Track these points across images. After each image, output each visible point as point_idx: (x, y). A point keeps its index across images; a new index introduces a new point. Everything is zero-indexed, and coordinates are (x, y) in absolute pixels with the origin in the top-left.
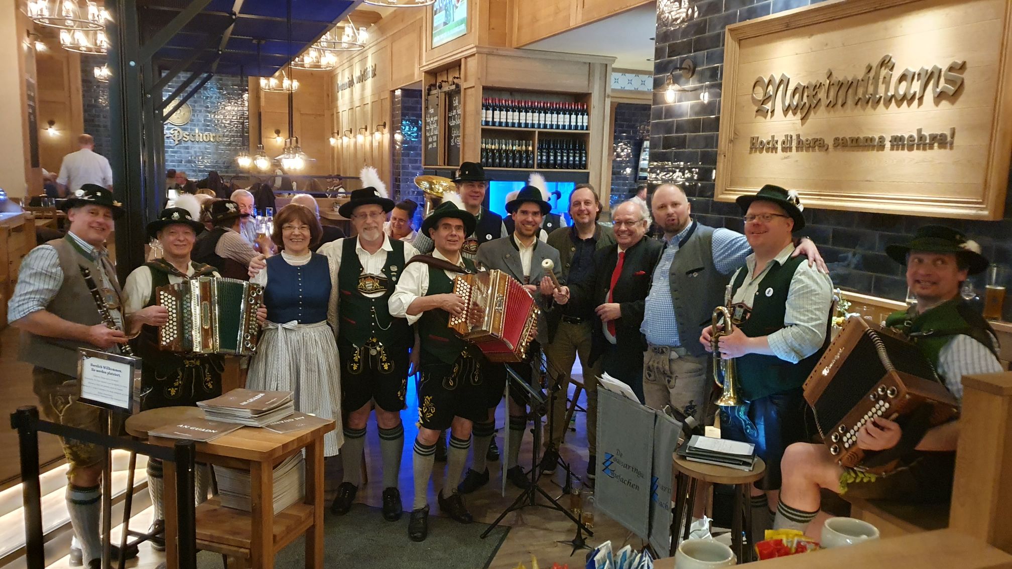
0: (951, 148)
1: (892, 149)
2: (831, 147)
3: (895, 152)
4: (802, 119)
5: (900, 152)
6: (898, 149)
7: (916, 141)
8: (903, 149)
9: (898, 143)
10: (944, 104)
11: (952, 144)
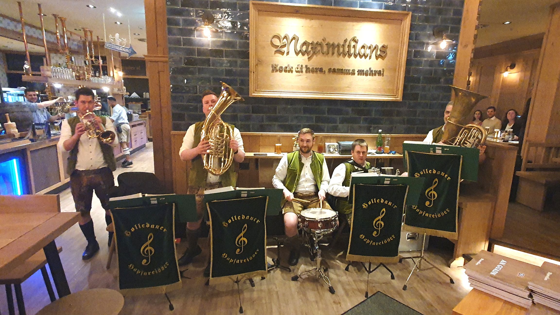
0: (383, 76)
1: (358, 74)
2: (327, 72)
3: (360, 76)
4: (308, 58)
5: (362, 76)
6: (361, 75)
7: (369, 73)
8: (363, 75)
9: (361, 72)
10: (380, 59)
11: (383, 74)
